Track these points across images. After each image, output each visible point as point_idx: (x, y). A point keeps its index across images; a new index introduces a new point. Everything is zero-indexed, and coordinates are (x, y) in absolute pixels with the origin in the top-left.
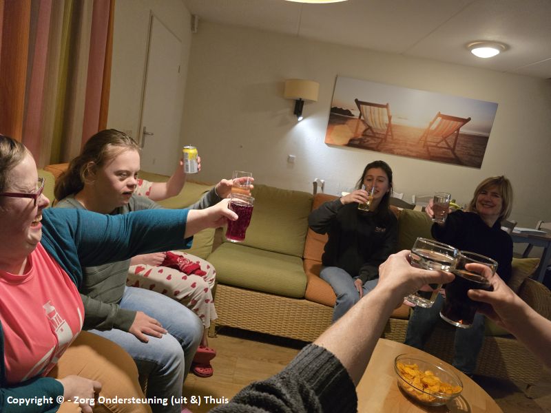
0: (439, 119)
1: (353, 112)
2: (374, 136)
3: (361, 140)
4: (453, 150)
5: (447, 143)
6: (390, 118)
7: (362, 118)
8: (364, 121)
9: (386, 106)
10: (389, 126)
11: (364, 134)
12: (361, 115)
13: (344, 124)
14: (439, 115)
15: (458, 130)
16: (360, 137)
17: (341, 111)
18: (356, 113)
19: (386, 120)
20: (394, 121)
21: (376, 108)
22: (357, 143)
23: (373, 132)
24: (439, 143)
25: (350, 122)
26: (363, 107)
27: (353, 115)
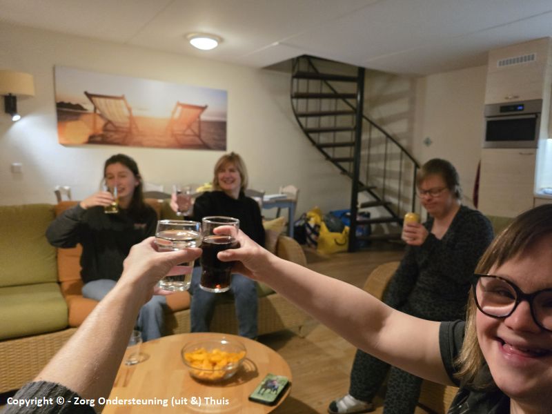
0: (180, 108)
1: (85, 106)
2: (117, 130)
3: (102, 136)
4: (199, 136)
5: (193, 131)
6: (130, 110)
7: (98, 112)
8: (101, 116)
9: (122, 98)
10: (131, 118)
11: (105, 129)
12: (95, 108)
13: (77, 119)
14: (179, 104)
15: (199, 117)
16: (101, 132)
17: (69, 105)
18: (89, 107)
19: (126, 112)
20: (135, 113)
21: (112, 101)
22: (99, 139)
23: (115, 126)
24: (185, 131)
25: (84, 118)
26: (97, 100)
27: (86, 110)
